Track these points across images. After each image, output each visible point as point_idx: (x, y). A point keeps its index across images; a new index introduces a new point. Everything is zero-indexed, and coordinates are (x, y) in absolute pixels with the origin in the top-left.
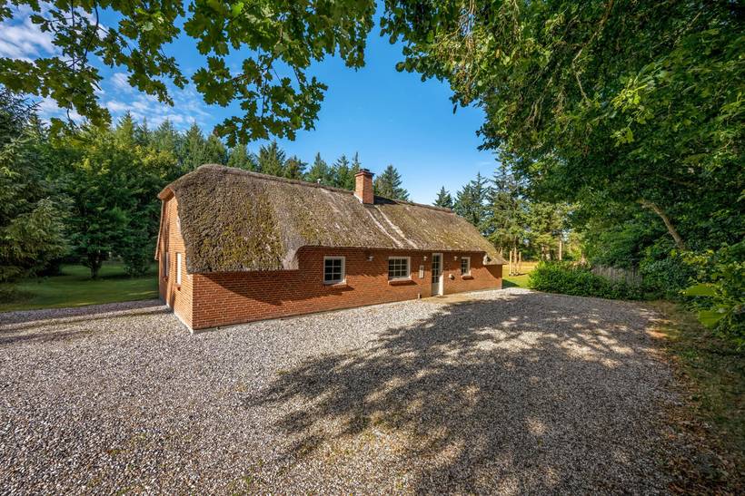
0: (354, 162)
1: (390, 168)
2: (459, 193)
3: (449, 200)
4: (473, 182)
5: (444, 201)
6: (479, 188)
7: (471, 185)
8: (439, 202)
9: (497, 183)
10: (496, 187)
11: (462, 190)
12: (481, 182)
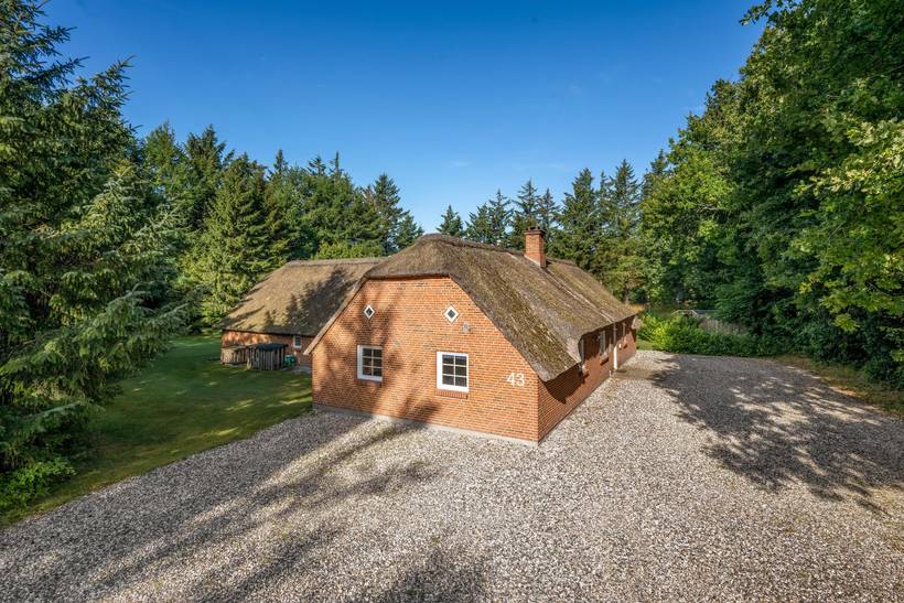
0: (333, 167)
1: (384, 178)
2: (473, 216)
3: (458, 224)
4: (491, 202)
5: (452, 226)
6: (499, 209)
7: (489, 205)
8: (445, 227)
9: (524, 205)
10: (522, 210)
11: (476, 212)
12: (502, 202)
